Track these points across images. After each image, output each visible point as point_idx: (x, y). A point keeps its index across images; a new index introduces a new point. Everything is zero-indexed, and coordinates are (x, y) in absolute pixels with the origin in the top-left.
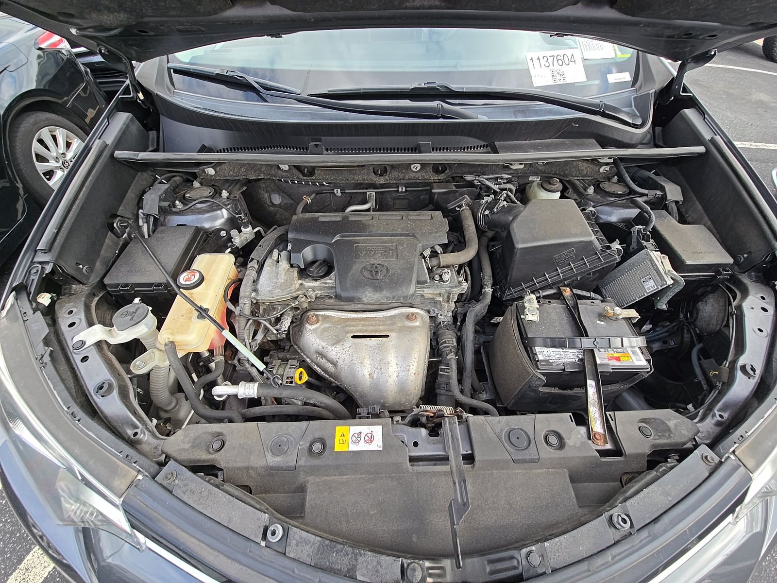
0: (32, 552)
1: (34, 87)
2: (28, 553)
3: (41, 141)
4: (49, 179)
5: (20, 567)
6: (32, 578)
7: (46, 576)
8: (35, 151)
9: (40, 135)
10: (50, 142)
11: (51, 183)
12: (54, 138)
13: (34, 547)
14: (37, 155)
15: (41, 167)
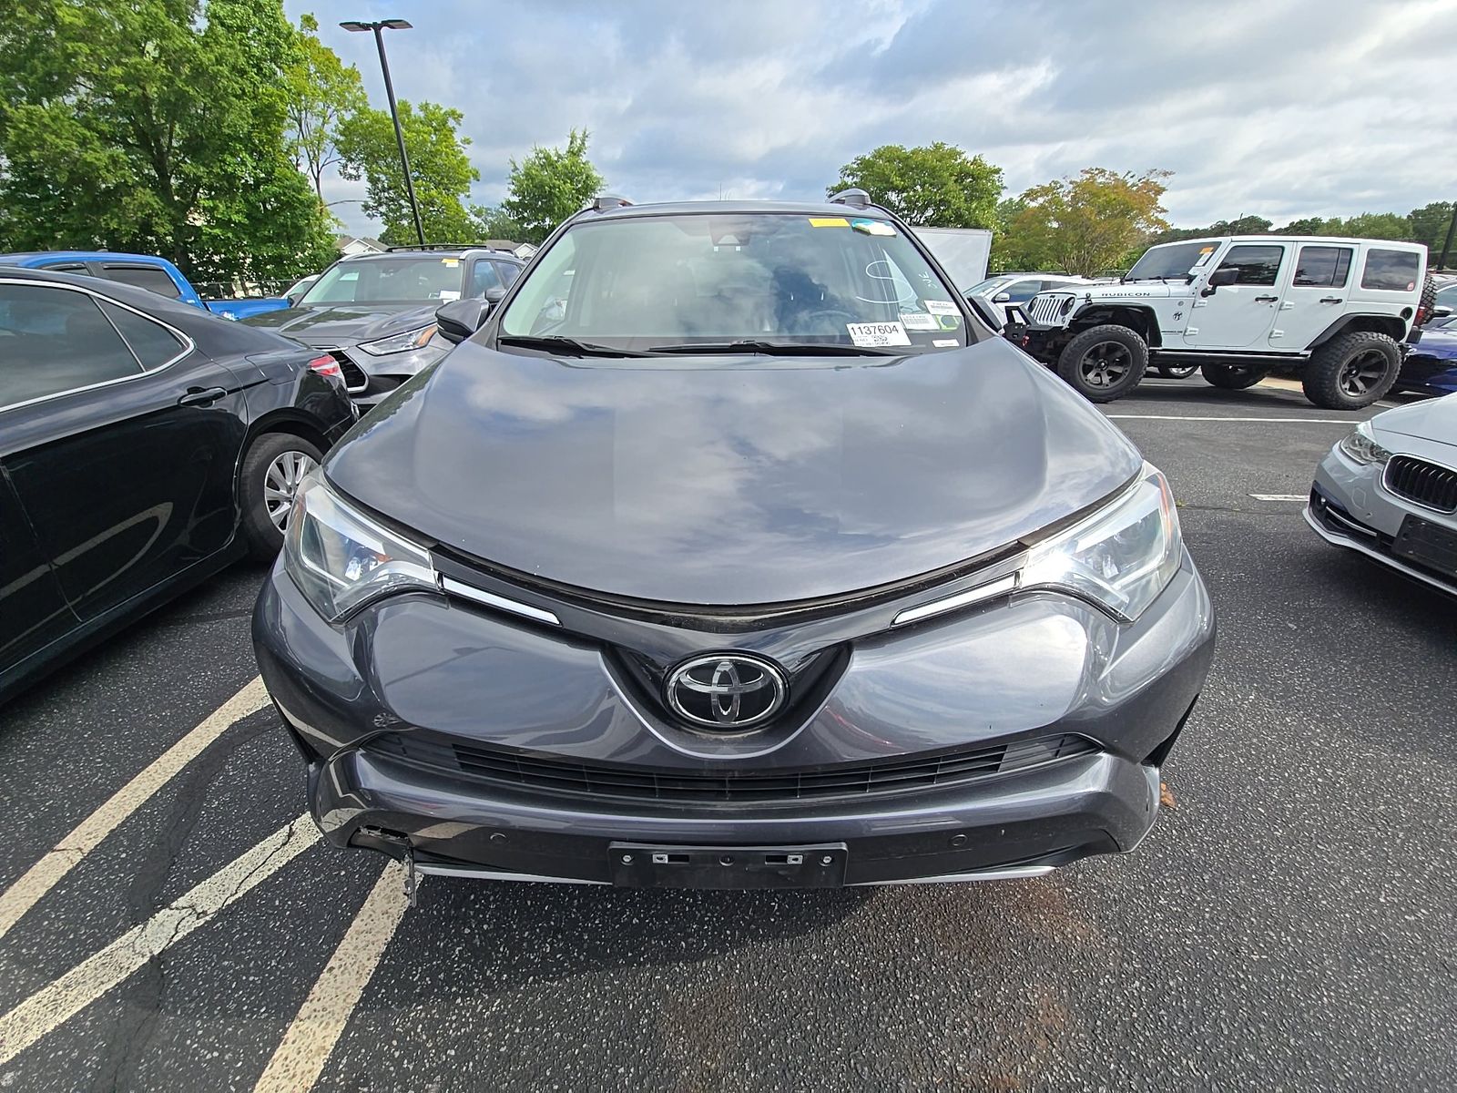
0: (88, 961)
1: (292, 404)
2: (78, 963)
3: (280, 466)
4: (272, 510)
5: (56, 983)
6: (70, 999)
7: (98, 996)
8: (269, 475)
9: (282, 458)
10: (289, 468)
11: (272, 515)
12: (296, 465)
13: (93, 955)
14: (270, 480)
15: (269, 493)
